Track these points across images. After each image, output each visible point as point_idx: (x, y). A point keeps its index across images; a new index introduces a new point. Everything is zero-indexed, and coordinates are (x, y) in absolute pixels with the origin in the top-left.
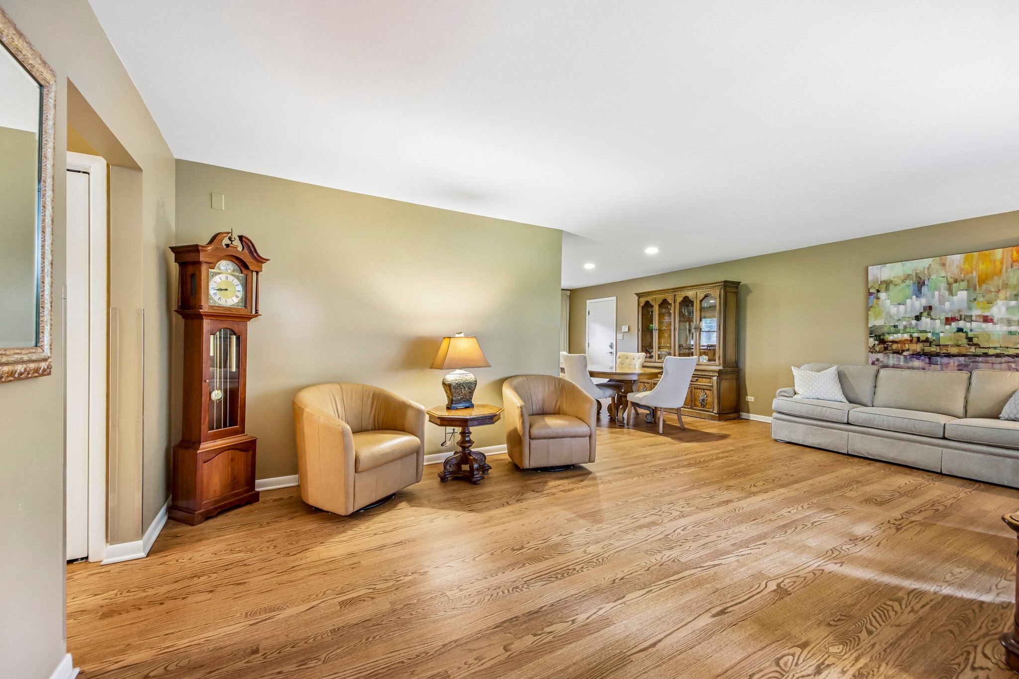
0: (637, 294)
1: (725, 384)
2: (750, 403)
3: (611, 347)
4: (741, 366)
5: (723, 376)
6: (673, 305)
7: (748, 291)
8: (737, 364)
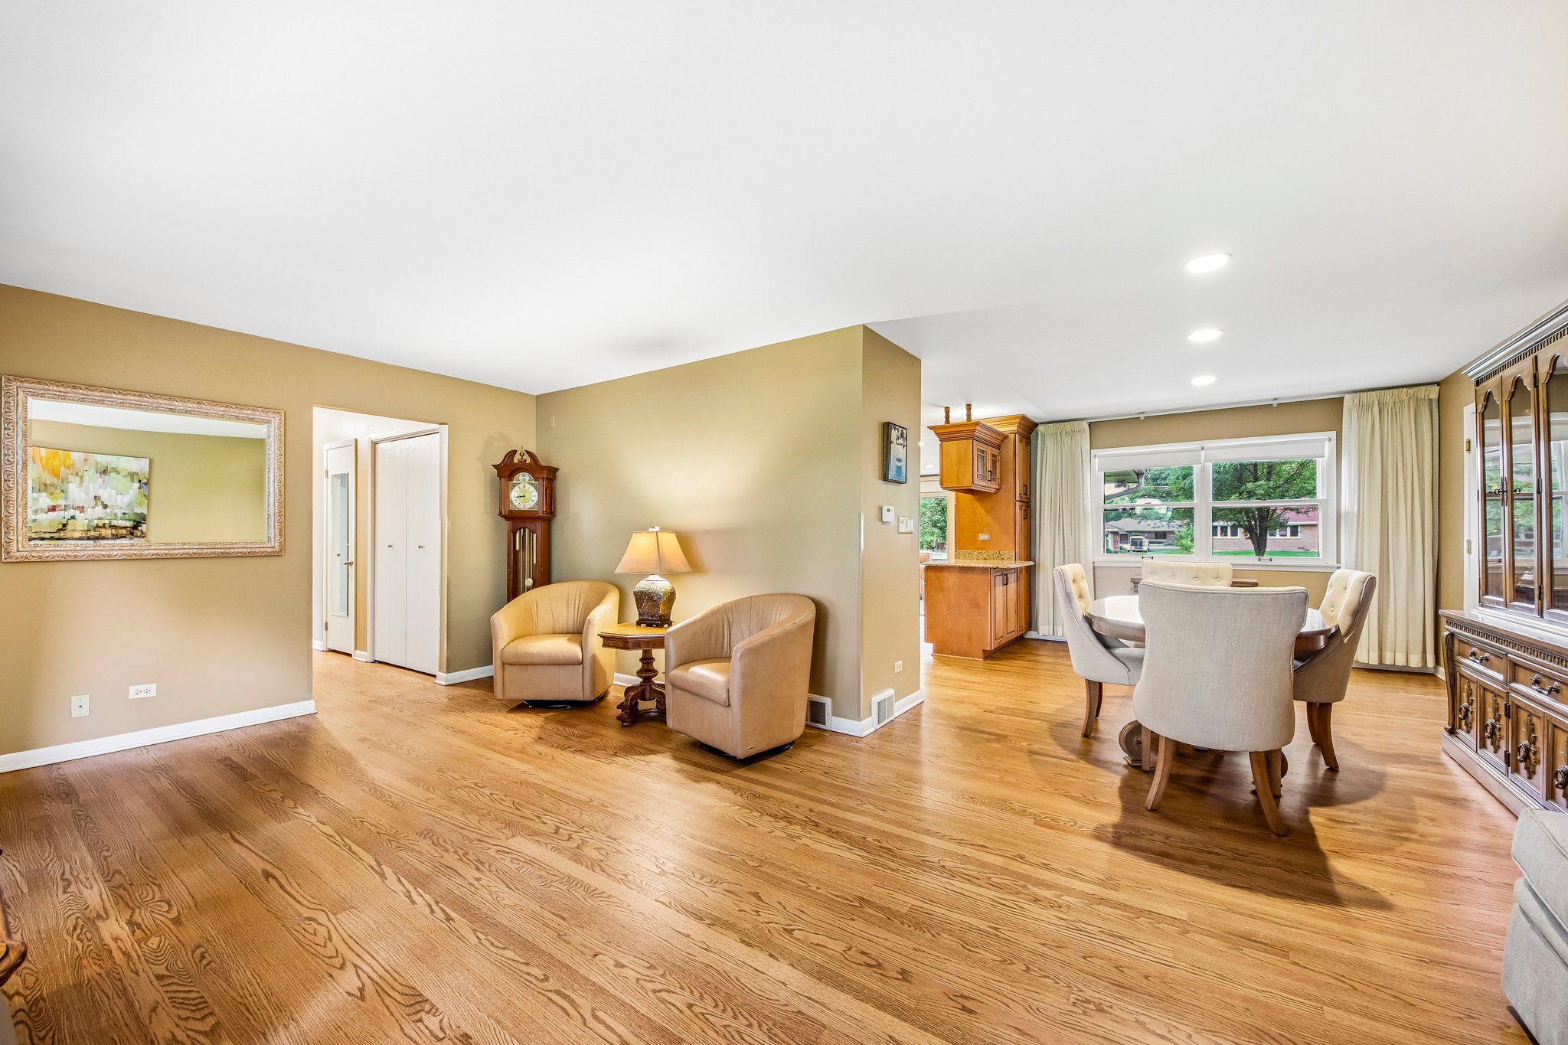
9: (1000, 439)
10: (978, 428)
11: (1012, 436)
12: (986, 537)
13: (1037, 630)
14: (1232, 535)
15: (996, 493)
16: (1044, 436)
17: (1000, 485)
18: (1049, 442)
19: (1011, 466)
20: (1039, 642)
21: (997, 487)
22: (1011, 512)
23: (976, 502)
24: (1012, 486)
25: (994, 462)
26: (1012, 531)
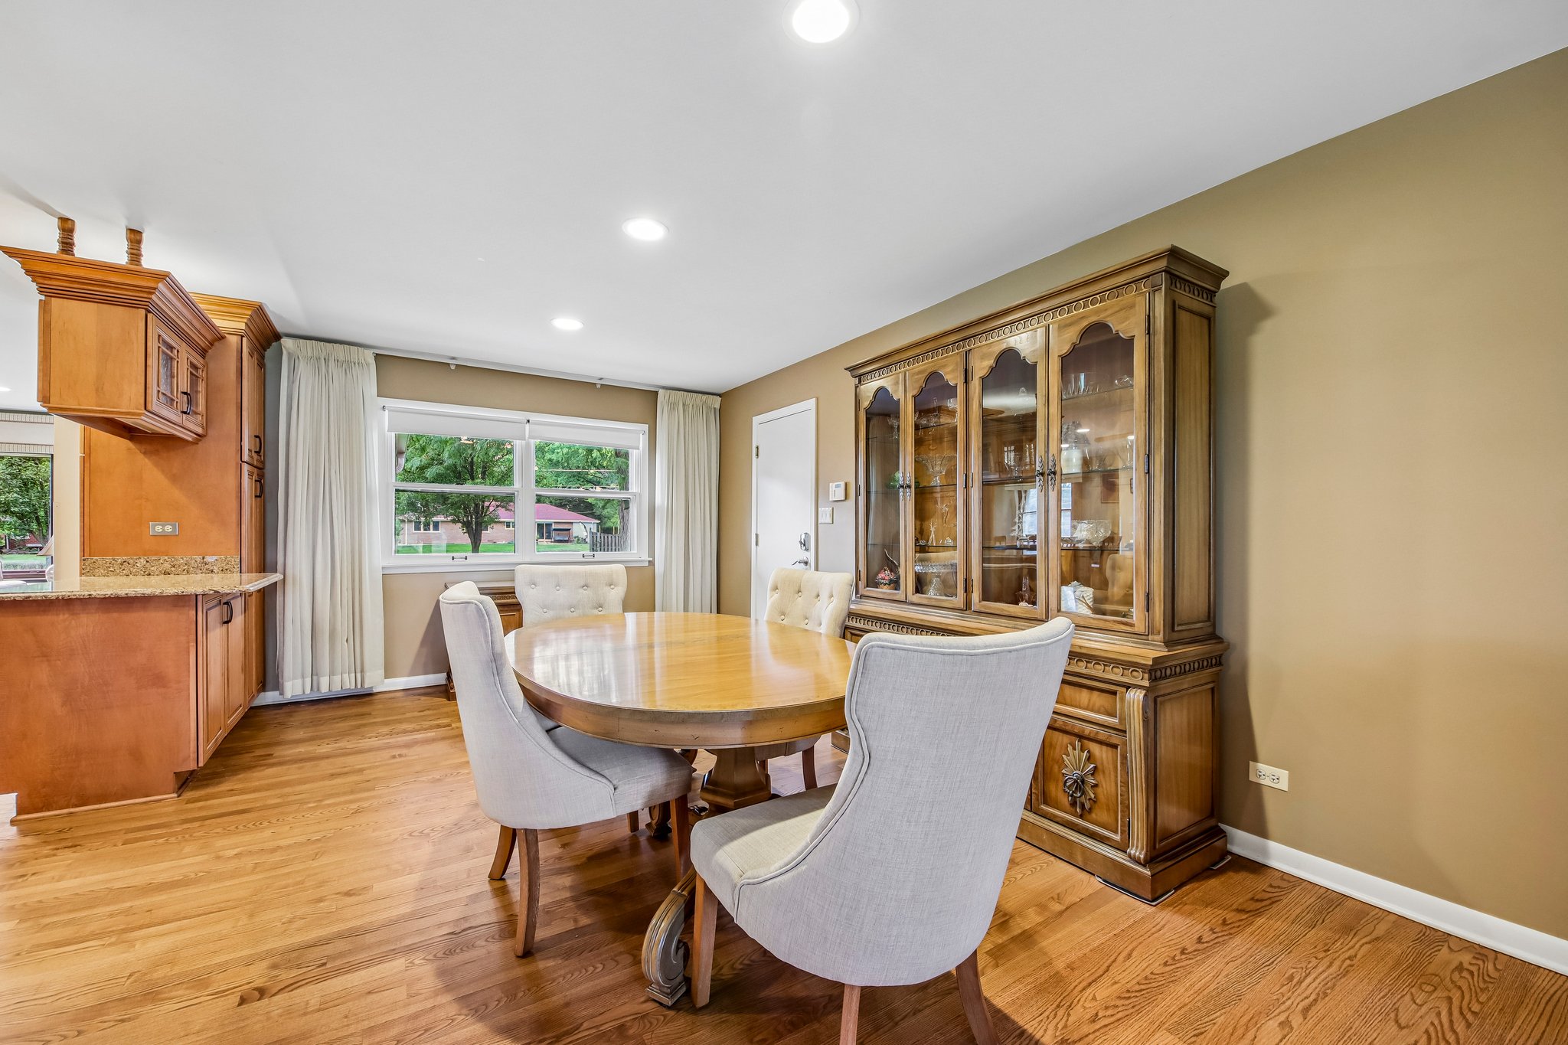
0: (851, 369)
1: (1176, 718)
2: (1265, 791)
3: (804, 544)
4: (1228, 631)
5: (1166, 686)
6: (960, 390)
7: (1256, 309)
8: (1214, 625)
9: (209, 337)
10: (161, 286)
11: (233, 340)
12: (169, 529)
13: (278, 686)
14: (425, 530)
15: (195, 443)
16: (294, 360)
17: (206, 428)
18: (304, 370)
19: (231, 395)
20: (285, 710)
21: (200, 431)
22: (231, 482)
23: (142, 456)
24: (234, 432)
25: (194, 378)
26: (234, 518)
